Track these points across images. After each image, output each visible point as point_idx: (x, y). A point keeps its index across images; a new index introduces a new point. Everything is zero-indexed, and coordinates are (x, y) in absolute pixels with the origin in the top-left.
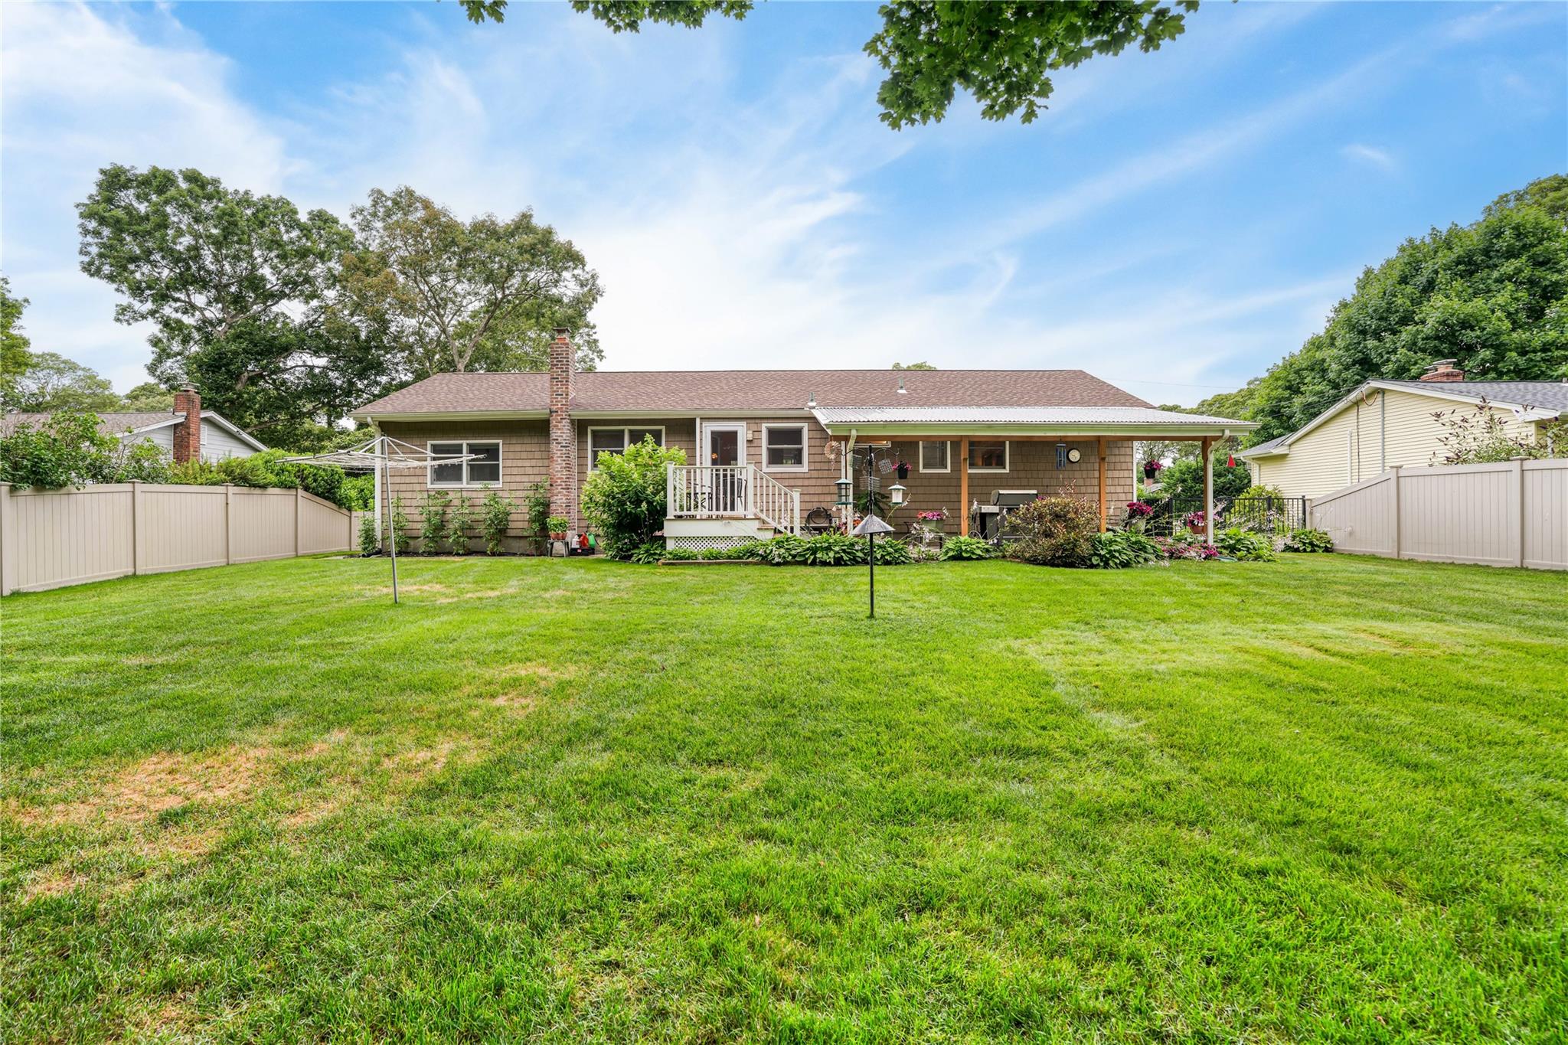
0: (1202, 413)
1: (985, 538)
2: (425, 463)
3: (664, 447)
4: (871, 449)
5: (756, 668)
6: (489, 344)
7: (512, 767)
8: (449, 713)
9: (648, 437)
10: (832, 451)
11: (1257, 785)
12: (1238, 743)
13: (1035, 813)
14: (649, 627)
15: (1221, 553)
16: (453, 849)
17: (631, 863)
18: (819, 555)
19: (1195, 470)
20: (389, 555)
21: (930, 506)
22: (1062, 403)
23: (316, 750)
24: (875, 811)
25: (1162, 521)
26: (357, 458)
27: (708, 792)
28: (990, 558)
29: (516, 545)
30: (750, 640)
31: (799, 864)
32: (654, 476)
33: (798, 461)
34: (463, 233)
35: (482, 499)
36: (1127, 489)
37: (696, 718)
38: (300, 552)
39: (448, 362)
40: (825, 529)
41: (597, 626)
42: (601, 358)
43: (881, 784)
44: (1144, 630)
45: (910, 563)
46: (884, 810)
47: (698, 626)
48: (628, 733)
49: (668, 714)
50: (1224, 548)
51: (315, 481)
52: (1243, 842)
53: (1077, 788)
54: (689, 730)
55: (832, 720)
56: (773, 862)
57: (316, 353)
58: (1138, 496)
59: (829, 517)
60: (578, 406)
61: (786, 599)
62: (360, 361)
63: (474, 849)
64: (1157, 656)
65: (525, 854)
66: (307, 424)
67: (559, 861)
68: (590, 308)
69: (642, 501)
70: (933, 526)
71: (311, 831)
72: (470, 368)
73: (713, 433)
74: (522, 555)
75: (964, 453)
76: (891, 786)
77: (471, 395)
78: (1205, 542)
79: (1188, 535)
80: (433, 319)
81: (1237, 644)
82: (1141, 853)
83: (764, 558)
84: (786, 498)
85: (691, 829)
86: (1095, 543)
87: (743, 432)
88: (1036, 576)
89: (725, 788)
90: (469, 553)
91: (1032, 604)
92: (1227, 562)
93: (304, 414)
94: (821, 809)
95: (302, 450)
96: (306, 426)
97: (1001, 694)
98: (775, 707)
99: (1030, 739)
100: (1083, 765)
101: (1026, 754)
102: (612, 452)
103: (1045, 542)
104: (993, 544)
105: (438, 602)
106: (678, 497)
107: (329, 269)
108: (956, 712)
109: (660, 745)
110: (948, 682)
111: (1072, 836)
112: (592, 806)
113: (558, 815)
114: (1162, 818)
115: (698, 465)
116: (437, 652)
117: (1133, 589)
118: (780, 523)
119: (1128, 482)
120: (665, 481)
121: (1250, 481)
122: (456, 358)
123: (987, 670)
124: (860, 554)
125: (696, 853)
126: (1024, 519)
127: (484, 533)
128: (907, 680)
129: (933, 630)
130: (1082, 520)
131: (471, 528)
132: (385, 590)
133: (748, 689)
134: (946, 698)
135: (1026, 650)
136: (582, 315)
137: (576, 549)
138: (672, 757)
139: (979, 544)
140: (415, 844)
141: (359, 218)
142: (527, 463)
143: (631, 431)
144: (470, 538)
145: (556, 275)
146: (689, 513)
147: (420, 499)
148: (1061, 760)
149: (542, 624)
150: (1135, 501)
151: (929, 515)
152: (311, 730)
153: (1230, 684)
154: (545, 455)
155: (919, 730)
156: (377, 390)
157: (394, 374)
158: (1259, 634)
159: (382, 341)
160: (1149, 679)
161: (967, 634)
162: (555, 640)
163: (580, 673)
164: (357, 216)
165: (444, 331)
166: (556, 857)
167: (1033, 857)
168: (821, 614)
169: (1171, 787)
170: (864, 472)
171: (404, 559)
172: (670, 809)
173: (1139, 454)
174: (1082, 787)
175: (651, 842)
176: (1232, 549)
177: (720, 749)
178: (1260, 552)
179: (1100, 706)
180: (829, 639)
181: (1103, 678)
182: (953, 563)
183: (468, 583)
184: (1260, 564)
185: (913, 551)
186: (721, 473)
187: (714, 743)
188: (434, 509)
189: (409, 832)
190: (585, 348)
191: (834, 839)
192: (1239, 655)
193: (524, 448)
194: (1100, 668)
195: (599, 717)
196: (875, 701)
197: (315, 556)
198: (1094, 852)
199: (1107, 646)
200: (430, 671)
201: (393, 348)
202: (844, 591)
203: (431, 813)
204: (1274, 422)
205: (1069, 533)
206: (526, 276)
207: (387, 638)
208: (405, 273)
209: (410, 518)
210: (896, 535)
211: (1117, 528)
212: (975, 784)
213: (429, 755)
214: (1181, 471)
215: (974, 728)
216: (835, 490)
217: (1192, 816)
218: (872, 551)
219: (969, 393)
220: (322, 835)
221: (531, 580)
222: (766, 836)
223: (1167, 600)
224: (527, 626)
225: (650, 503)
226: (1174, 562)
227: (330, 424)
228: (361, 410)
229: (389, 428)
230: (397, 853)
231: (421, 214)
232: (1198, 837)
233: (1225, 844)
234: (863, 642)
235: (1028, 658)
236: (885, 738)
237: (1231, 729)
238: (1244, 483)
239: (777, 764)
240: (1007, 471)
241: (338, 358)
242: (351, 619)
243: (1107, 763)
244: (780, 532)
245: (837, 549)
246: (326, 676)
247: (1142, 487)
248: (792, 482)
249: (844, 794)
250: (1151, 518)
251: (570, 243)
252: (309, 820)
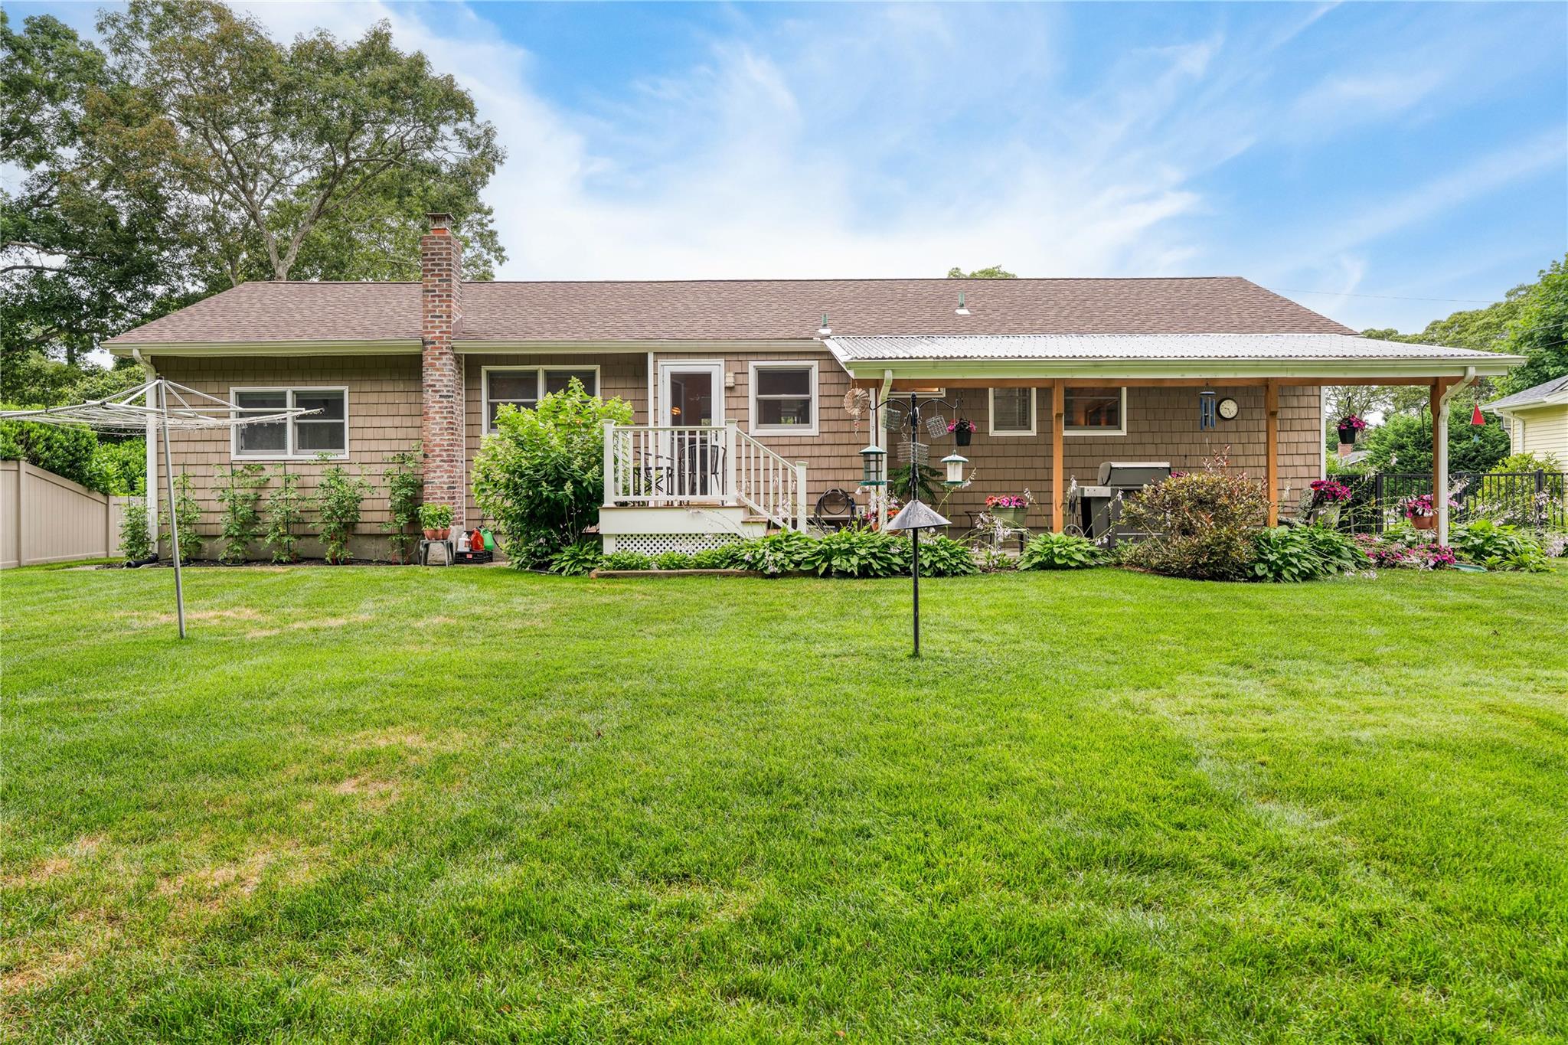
0: (1432, 342)
1: (1090, 535)
2: (227, 421)
3: (598, 397)
4: (914, 401)
5: (740, 734)
6: (327, 238)
7: (364, 889)
8: (265, 807)
9: (575, 383)
10: (855, 404)
11: (1523, 921)
12: (1491, 854)
13: (1168, 958)
14: (577, 671)
15: (1460, 559)
16: (268, 1020)
17: (547, 1035)
18: (835, 562)
19: (1419, 430)
20: (171, 564)
21: (1006, 486)
22: (1210, 328)
23: (50, 869)
24: (922, 953)
25: (1367, 508)
26: (118, 412)
27: (666, 924)
28: (1098, 565)
29: (371, 548)
30: (732, 691)
31: (805, 1034)
32: (585, 442)
33: (804, 417)
34: (280, 61)
35: (317, 476)
36: (1310, 460)
37: (648, 810)
38: (25, 561)
39: (261, 265)
40: (845, 522)
41: (498, 671)
42: (502, 260)
43: (931, 911)
44: (1338, 677)
45: (974, 575)
46: (937, 951)
47: (651, 670)
48: (544, 835)
49: (606, 805)
50: (1466, 551)
51: (49, 448)
52: (1502, 1010)
53: (1233, 920)
54: (638, 829)
55: (855, 812)
56: (767, 1031)
57: (47, 247)
58: (1329, 471)
59: (851, 504)
60: (467, 334)
61: (786, 628)
62: (119, 261)
63: (302, 1018)
64: (1358, 717)
65: (382, 1025)
66: (34, 360)
67: (437, 1035)
68: (484, 184)
69: (565, 481)
70: (1009, 517)
71: (39, 999)
72: (296, 274)
73: (674, 376)
74: (380, 562)
75: (1058, 406)
76: (946, 914)
77: (298, 316)
78: (1435, 541)
79: (1406, 531)
80: (236, 198)
81: (1486, 699)
82: (1338, 1024)
83: (751, 566)
84: (785, 475)
85: (640, 981)
86: (1261, 544)
87: (720, 374)
88: (1168, 593)
89: (692, 917)
90: (297, 560)
91: (1162, 637)
92: (1469, 571)
93: (29, 343)
94: (839, 950)
95: (27, 401)
96: (33, 362)
97: (1115, 773)
98: (769, 793)
99: (1160, 844)
100: (1243, 883)
101: (1153, 866)
102: (518, 405)
103: (1181, 542)
104: (1102, 546)
105: (249, 636)
106: (620, 475)
107: (65, 115)
108: (1047, 802)
109: (593, 852)
110: (1033, 754)
111: (1228, 994)
112: (488, 948)
113: (436, 962)
114: (1370, 969)
115: (651, 425)
116: (247, 713)
117: (1320, 613)
118: (776, 513)
119: (1313, 449)
120: (601, 449)
121: (1508, 448)
122: (274, 259)
123: (1092, 736)
124: (898, 560)
125: (648, 1019)
126: (1150, 507)
127: (320, 529)
128: (970, 751)
129: (1010, 676)
130: (1239, 509)
131: (300, 522)
132: (164, 619)
133: (728, 765)
134: (1030, 780)
135: (1153, 707)
136: (470, 193)
137: (463, 554)
138: (612, 870)
139: (1080, 546)
140: (209, 1013)
141: (112, 32)
142: (387, 422)
143: (547, 373)
144: (298, 537)
145: (429, 130)
146: (637, 498)
147: (219, 477)
148: (1208, 876)
149: (412, 668)
150: (1323, 478)
151: (1003, 500)
152: (42, 838)
153: (1475, 762)
154: (415, 410)
155: (988, 827)
156: (147, 308)
157: (175, 283)
158: (1522, 684)
159: (154, 230)
160: (1346, 753)
161: (1062, 680)
162: (432, 692)
163: (470, 743)
164: (108, 28)
165: (254, 216)
166: (432, 1028)
167: (1167, 1027)
168: (839, 651)
169: (1383, 920)
170: (904, 436)
171: (193, 570)
172: (609, 951)
173: (1330, 406)
174: (1242, 918)
175: (580, 1002)
176: (1479, 553)
177: (685, 859)
178: (1525, 558)
179: (1270, 794)
180: (850, 689)
181: (1274, 750)
182: (1040, 573)
183: (297, 606)
184: (1524, 576)
185: (979, 556)
186: (687, 437)
187: (676, 848)
188: (242, 492)
189: (199, 994)
190: (477, 245)
191: (860, 995)
192: (1489, 717)
193: (383, 398)
194: (1269, 734)
195: (500, 811)
196: (922, 784)
197: (49, 566)
198: (1263, 1021)
199: (1280, 701)
200: (235, 742)
201: (174, 242)
202: (874, 616)
203: (235, 964)
204: (1549, 356)
205: (1219, 527)
206: (383, 131)
207: (167, 692)
208: (188, 123)
209: (203, 506)
210: (953, 531)
211: (1294, 520)
212: (1075, 911)
213: (233, 872)
214: (1397, 432)
215: (1073, 825)
216: (860, 462)
217: (1419, 967)
218: (916, 556)
219: (1065, 313)
220: (56, 1005)
221: (393, 601)
222: (755, 991)
223: (1374, 630)
224: (390, 673)
225: (577, 483)
226: (1385, 573)
227: (71, 359)
228: (122, 338)
229: (167, 366)
230: (178, 1029)
231: (211, 28)
232: (1427, 1000)
233: (1473, 1013)
234: (902, 693)
235: (1156, 718)
236: (937, 840)
237: (1479, 833)
238: (1500, 449)
239: (772, 880)
240: (1123, 432)
241: (83, 255)
242: (109, 664)
243: (1281, 882)
244: (776, 527)
245: (863, 552)
246: (68, 753)
247: (1334, 456)
248: (795, 451)
249: (875, 926)
250: (1348, 505)
251: (450, 79)
252: (35, 981)
